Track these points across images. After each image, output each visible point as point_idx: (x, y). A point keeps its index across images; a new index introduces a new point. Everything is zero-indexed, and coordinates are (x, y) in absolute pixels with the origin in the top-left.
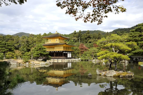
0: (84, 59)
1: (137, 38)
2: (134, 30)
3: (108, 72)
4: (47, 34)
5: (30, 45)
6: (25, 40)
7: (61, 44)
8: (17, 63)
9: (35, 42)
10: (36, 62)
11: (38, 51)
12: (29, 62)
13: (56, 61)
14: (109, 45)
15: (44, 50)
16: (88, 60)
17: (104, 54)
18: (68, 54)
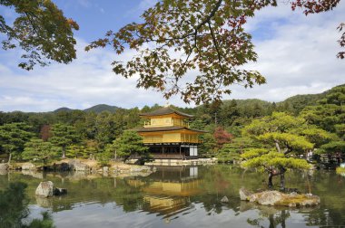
0: (223, 159)
1: (332, 117)
2: (325, 100)
3: (264, 193)
4: (150, 107)
5: (116, 129)
6: (107, 120)
7: (176, 128)
8: (87, 167)
9: (126, 123)
10: (123, 166)
11: (127, 145)
12: (109, 166)
13: (165, 162)
14: (266, 136)
15: (139, 142)
16: (232, 162)
17: (256, 157)
18: (191, 150)
